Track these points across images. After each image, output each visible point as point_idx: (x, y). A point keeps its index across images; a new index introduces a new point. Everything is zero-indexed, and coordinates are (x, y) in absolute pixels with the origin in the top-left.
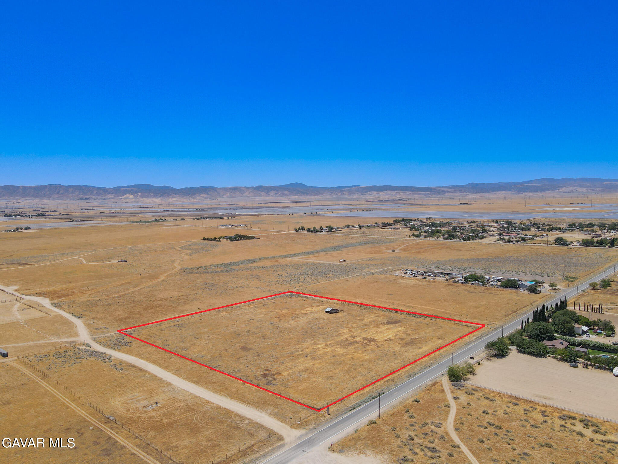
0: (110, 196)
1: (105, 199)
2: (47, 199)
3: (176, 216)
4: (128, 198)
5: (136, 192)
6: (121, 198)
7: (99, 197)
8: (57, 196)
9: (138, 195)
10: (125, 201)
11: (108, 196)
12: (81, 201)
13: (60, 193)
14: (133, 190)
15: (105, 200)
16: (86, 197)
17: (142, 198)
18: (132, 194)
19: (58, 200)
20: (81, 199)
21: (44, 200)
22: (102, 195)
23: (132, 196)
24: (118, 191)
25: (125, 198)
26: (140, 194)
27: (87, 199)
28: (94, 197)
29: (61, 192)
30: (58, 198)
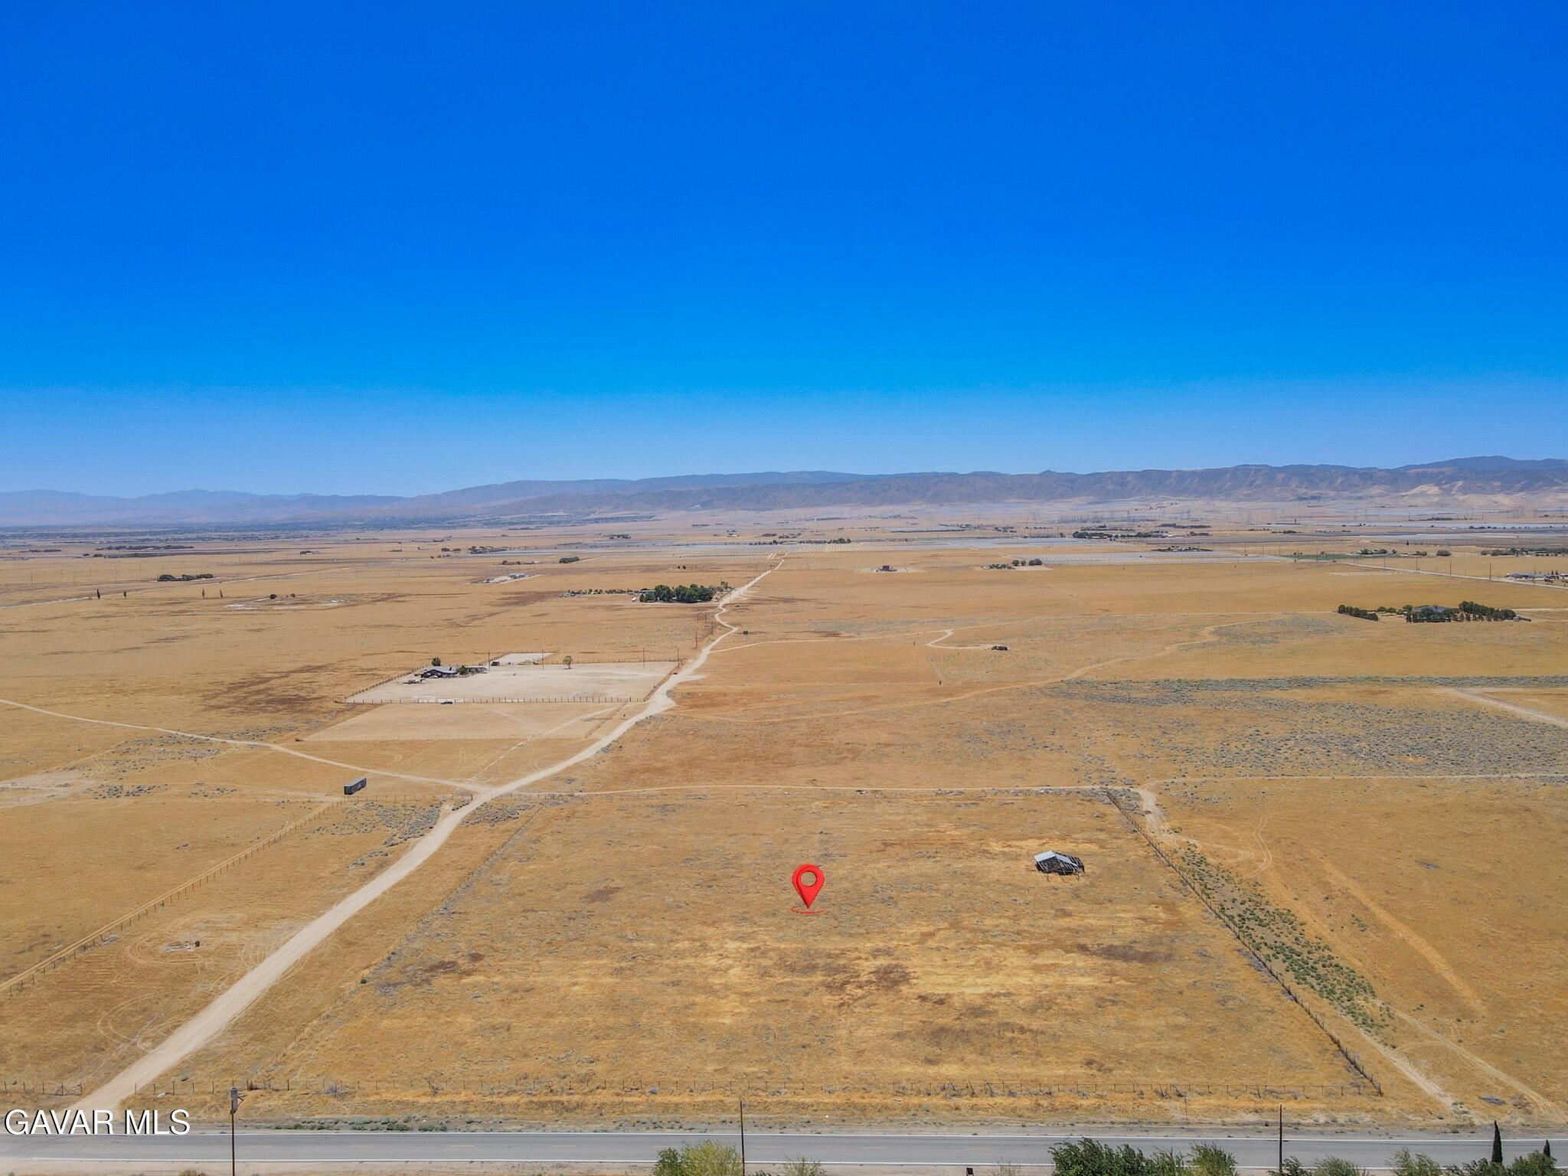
0: (1375, 490)
1: (1360, 498)
2: (1222, 500)
3: (1429, 543)
4: (1423, 494)
5: (1453, 479)
6: (1404, 494)
7: (1347, 493)
8: (1246, 492)
9: (1454, 486)
10: (1412, 502)
11: (1371, 489)
12: (1297, 502)
13: (1256, 484)
14: (1443, 473)
15: (1358, 501)
16: (1314, 492)
17: (1465, 494)
18: (1438, 484)
19: (1248, 500)
20: (1300, 499)
21: (1215, 502)
22: (1356, 489)
23: (1434, 490)
24: (1400, 479)
25: (1415, 495)
26: (1460, 483)
27: (1313, 498)
28: (1332, 493)
29: (1258, 482)
30: (1249, 498)
